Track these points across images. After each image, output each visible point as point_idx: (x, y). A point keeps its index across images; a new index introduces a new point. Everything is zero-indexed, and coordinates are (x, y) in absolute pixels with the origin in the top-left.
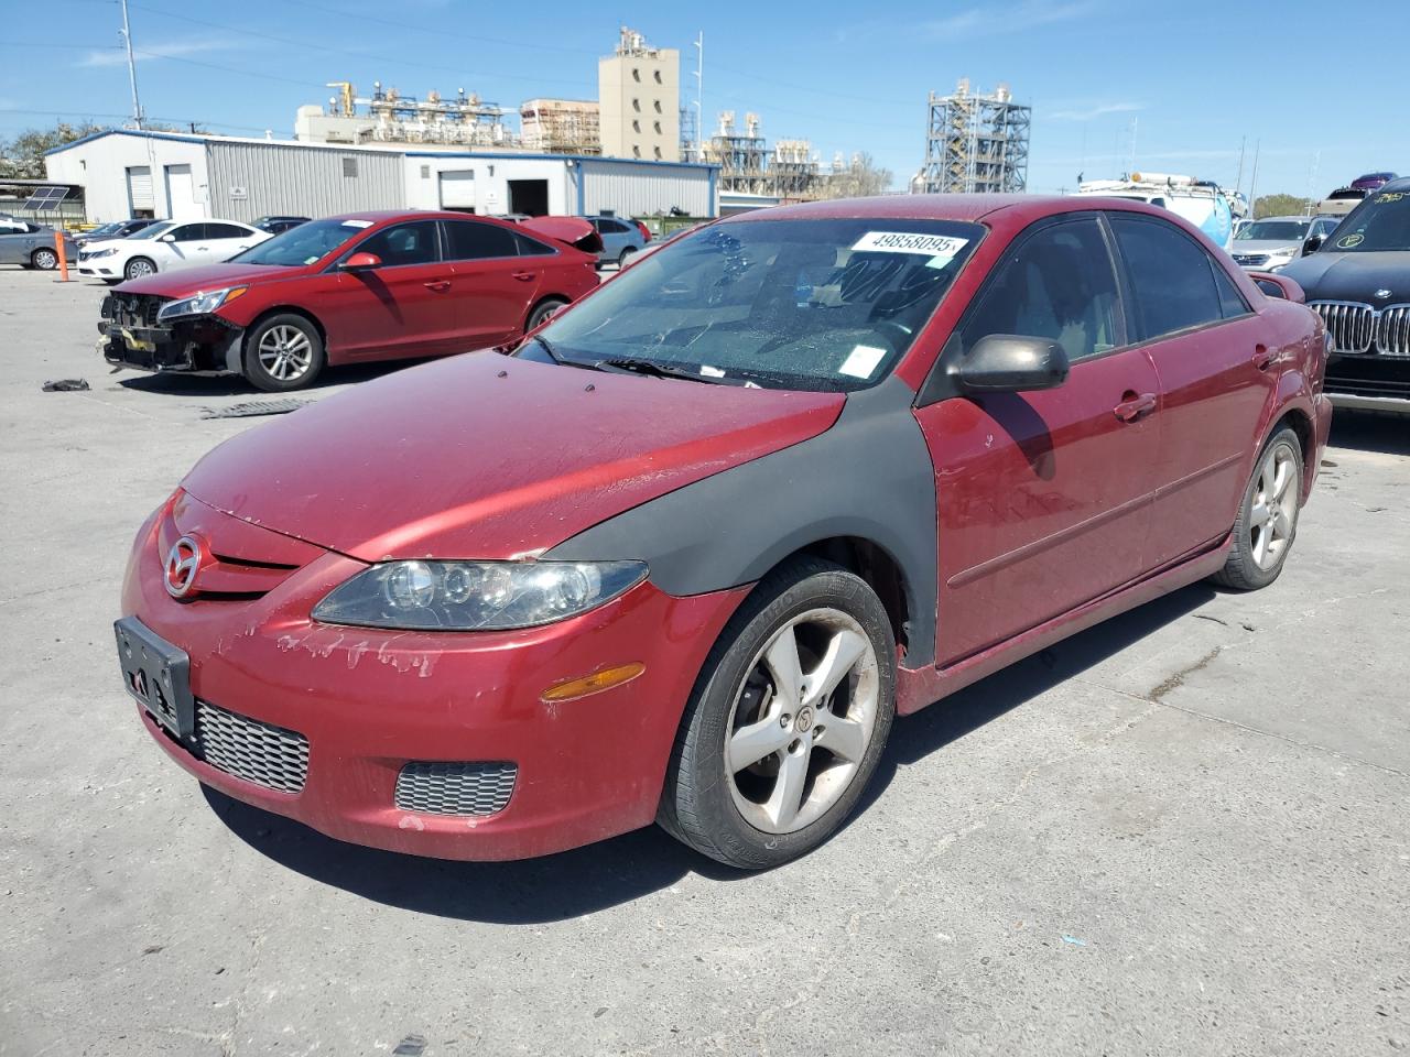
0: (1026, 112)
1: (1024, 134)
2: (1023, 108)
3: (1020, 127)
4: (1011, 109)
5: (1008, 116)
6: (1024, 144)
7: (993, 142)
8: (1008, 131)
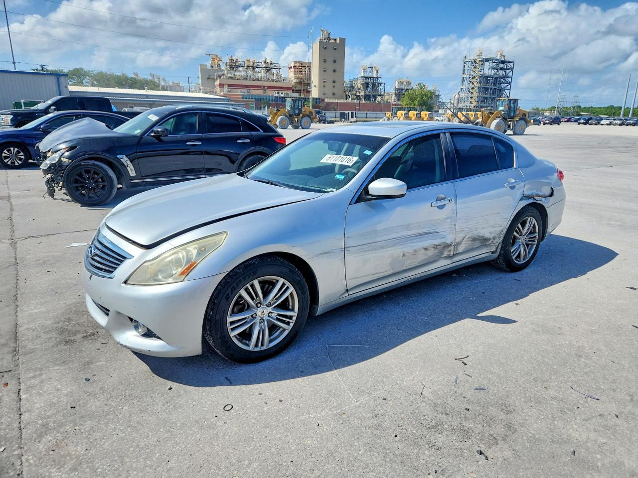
0: (512, 64)
1: (510, 74)
2: (510, 62)
3: (508, 71)
4: (503, 62)
5: (501, 65)
6: (509, 79)
7: (492, 77)
8: (501, 73)
